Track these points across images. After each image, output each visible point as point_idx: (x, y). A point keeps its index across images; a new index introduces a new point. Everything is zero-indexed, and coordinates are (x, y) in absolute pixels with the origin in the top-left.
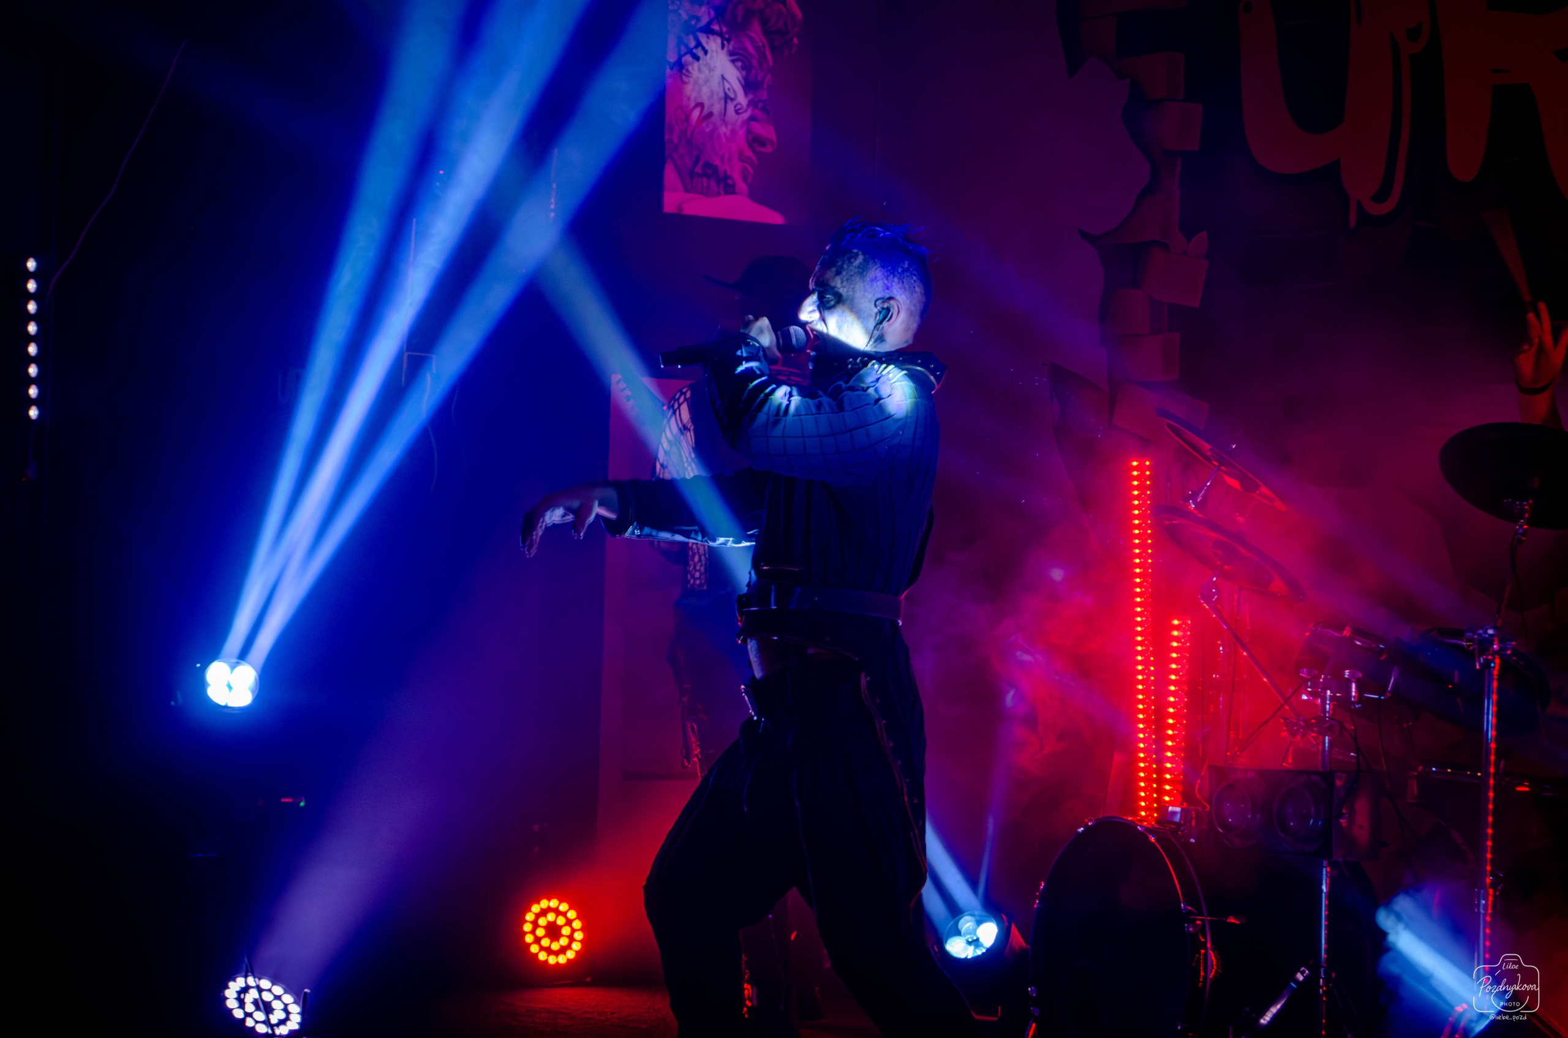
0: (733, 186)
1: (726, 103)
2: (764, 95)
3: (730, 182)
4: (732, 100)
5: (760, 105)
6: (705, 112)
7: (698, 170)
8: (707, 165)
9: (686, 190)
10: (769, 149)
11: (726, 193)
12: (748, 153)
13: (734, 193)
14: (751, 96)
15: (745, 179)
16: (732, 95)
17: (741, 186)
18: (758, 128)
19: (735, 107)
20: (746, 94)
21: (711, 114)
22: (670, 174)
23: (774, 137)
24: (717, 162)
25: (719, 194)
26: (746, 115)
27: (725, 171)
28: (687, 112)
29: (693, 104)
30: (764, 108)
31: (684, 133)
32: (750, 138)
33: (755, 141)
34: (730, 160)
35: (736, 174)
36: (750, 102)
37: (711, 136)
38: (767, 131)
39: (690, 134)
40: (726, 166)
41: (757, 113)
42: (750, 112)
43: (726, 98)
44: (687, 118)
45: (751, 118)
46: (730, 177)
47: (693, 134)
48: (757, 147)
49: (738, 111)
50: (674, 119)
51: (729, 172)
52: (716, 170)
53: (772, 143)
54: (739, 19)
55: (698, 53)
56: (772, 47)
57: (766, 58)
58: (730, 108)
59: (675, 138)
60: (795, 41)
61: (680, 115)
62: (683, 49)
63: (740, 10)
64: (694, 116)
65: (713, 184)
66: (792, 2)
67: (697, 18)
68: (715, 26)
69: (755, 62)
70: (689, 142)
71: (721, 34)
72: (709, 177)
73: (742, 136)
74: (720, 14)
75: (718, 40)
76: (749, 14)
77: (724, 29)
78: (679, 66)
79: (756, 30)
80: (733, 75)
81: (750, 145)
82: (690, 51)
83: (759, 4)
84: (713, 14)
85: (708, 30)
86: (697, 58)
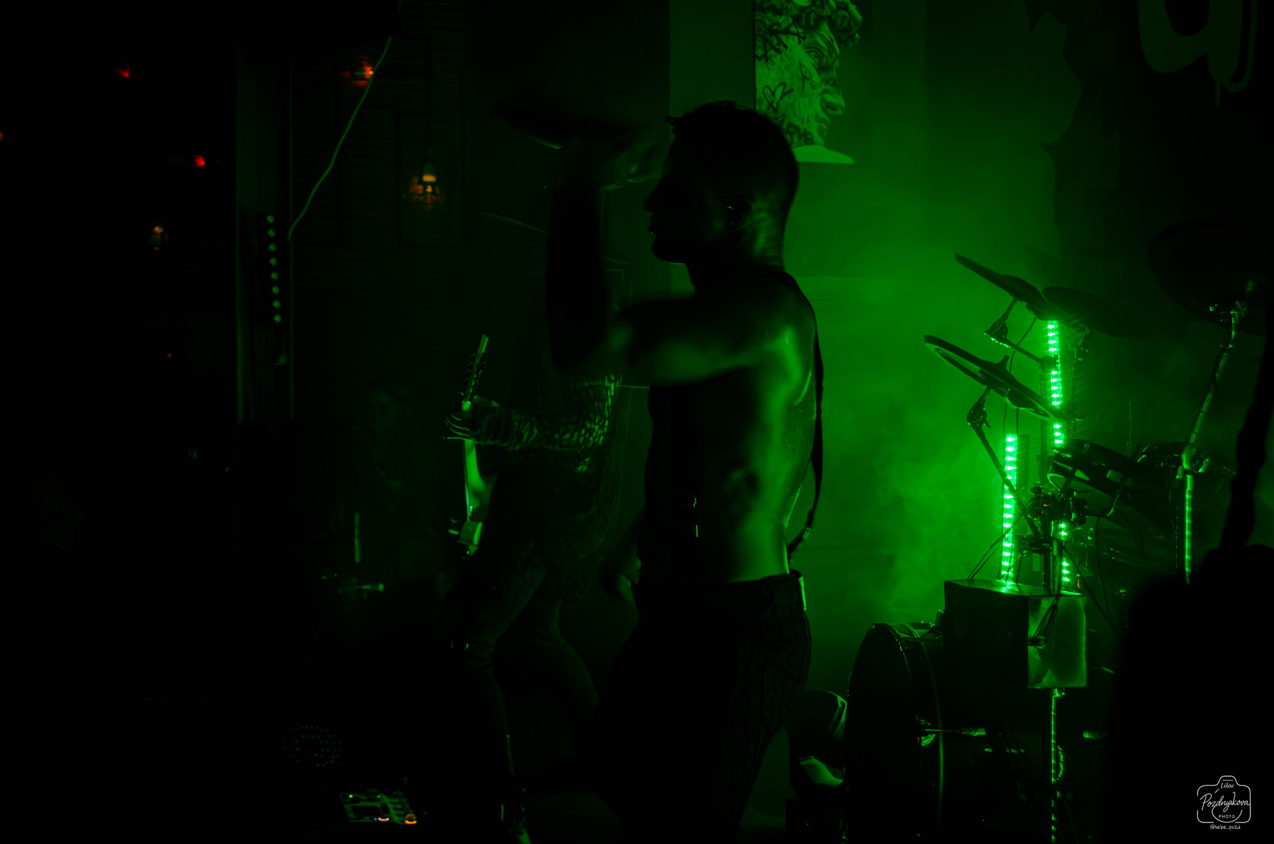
0: (813, 137)
1: (804, 82)
3: (810, 136)
4: (808, 79)
5: (831, 82)
6: (788, 88)
8: (790, 125)
10: (839, 112)
11: (806, 144)
12: (823, 116)
13: (812, 143)
14: (823, 76)
15: (821, 134)
16: (808, 76)
17: (819, 139)
18: (829, 98)
19: (811, 84)
20: (819, 75)
21: (791, 90)
23: (842, 103)
24: (798, 123)
25: (801, 145)
26: (820, 90)
27: (805, 129)
28: (773, 90)
29: (777, 84)
30: (834, 84)
31: (771, 104)
32: (824, 104)
33: (828, 107)
34: (808, 121)
35: (813, 129)
36: (823, 80)
37: (793, 105)
38: (837, 99)
39: (775, 105)
40: (805, 126)
41: (829, 87)
42: (823, 87)
43: (804, 78)
44: (773, 94)
45: (825, 91)
46: (809, 133)
47: (778, 104)
48: (830, 111)
49: (813, 88)
50: (762, 95)
51: (808, 130)
52: (797, 128)
53: (842, 108)
54: (812, 23)
55: (780, 48)
56: (838, 41)
57: (834, 49)
58: (808, 85)
59: (764, 108)
60: (858, 37)
61: (767, 91)
62: (768, 46)
63: (812, 17)
64: (779, 93)
65: (796, 139)
66: (853, 9)
67: (778, 24)
68: (793, 29)
69: (826, 53)
70: (776, 110)
71: (798, 35)
72: (792, 134)
73: (817, 105)
74: (797, 20)
75: (796, 39)
76: (819, 20)
77: (801, 31)
78: (766, 58)
79: (825, 30)
80: (809, 64)
81: (825, 112)
82: (773, 47)
83: (827, 11)
84: (791, 21)
85: (787, 32)
86: (779, 52)
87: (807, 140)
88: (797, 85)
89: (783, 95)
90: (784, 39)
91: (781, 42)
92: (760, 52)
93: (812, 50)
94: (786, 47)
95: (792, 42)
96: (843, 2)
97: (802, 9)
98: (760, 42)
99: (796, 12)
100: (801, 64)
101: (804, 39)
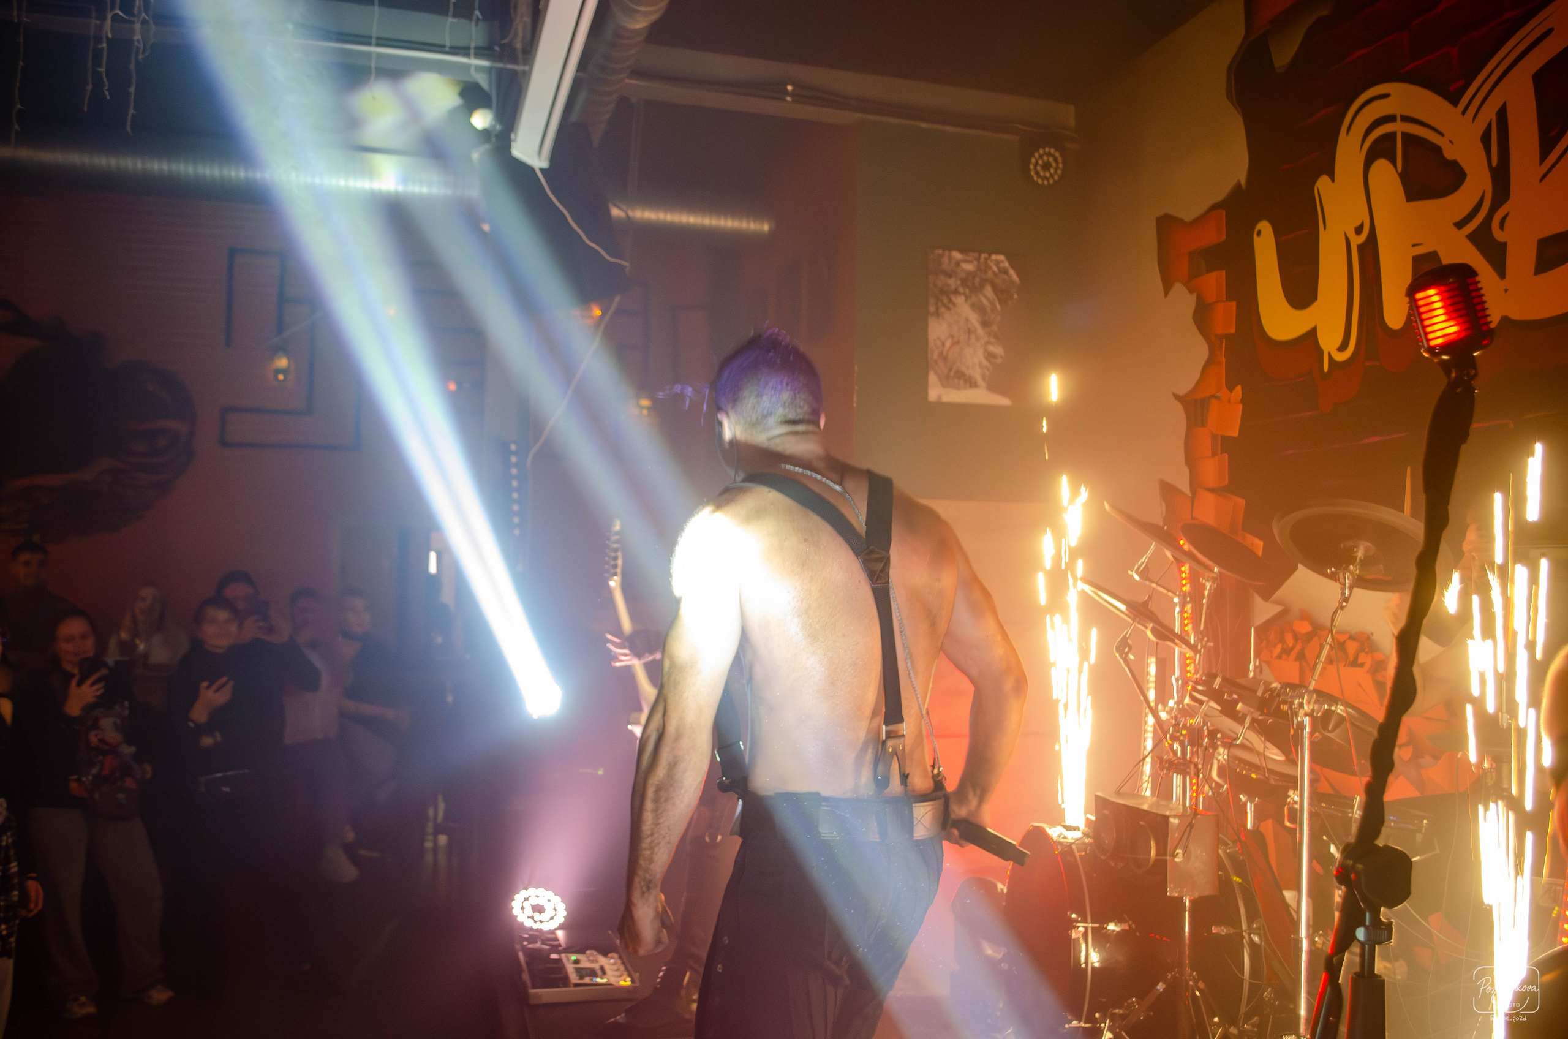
0: (976, 383)
1: (969, 335)
2: (995, 328)
3: (974, 380)
4: (973, 332)
5: (992, 335)
6: (956, 340)
7: (952, 374)
8: (958, 371)
9: (944, 386)
10: (999, 361)
11: (972, 388)
12: (985, 363)
13: (976, 387)
14: (986, 329)
15: (983, 377)
16: (973, 329)
17: (980, 381)
18: (991, 348)
19: (976, 336)
20: (983, 329)
21: (958, 342)
22: (932, 378)
23: (1002, 352)
24: (963, 369)
25: (967, 389)
26: (983, 342)
27: (970, 374)
28: (943, 340)
29: (947, 335)
30: (996, 338)
31: (941, 354)
32: (986, 354)
33: (990, 356)
34: (973, 367)
35: (977, 374)
36: (986, 333)
37: (960, 354)
38: (997, 350)
39: (945, 353)
40: (971, 371)
41: (992, 340)
42: (986, 339)
43: (970, 332)
44: (943, 344)
45: (987, 343)
46: (974, 378)
47: (947, 353)
48: (991, 359)
49: (977, 339)
50: (934, 345)
51: (973, 375)
52: (964, 375)
53: (1001, 357)
54: (977, 285)
55: (950, 306)
56: (1000, 300)
57: (996, 307)
58: (973, 337)
59: (935, 357)
60: (1016, 296)
61: (939, 343)
62: (939, 304)
63: (977, 280)
64: (948, 343)
65: (962, 382)
66: (1012, 272)
67: (948, 285)
68: (961, 290)
69: (988, 309)
70: (945, 359)
71: (964, 294)
72: (959, 378)
73: (980, 353)
74: (964, 283)
75: (963, 298)
76: (983, 282)
77: (967, 291)
78: (937, 314)
79: (989, 291)
80: (974, 318)
81: (987, 358)
82: (944, 305)
83: (990, 274)
84: (959, 282)
85: (956, 292)
86: (949, 309)
87: (971, 383)
88: (963, 337)
89: (953, 344)
90: (952, 297)
91: (950, 301)
92: (932, 309)
93: (978, 308)
94: (954, 305)
95: (960, 300)
96: (1004, 268)
97: (968, 273)
98: (932, 301)
99: (963, 275)
100: (967, 320)
101: (970, 297)
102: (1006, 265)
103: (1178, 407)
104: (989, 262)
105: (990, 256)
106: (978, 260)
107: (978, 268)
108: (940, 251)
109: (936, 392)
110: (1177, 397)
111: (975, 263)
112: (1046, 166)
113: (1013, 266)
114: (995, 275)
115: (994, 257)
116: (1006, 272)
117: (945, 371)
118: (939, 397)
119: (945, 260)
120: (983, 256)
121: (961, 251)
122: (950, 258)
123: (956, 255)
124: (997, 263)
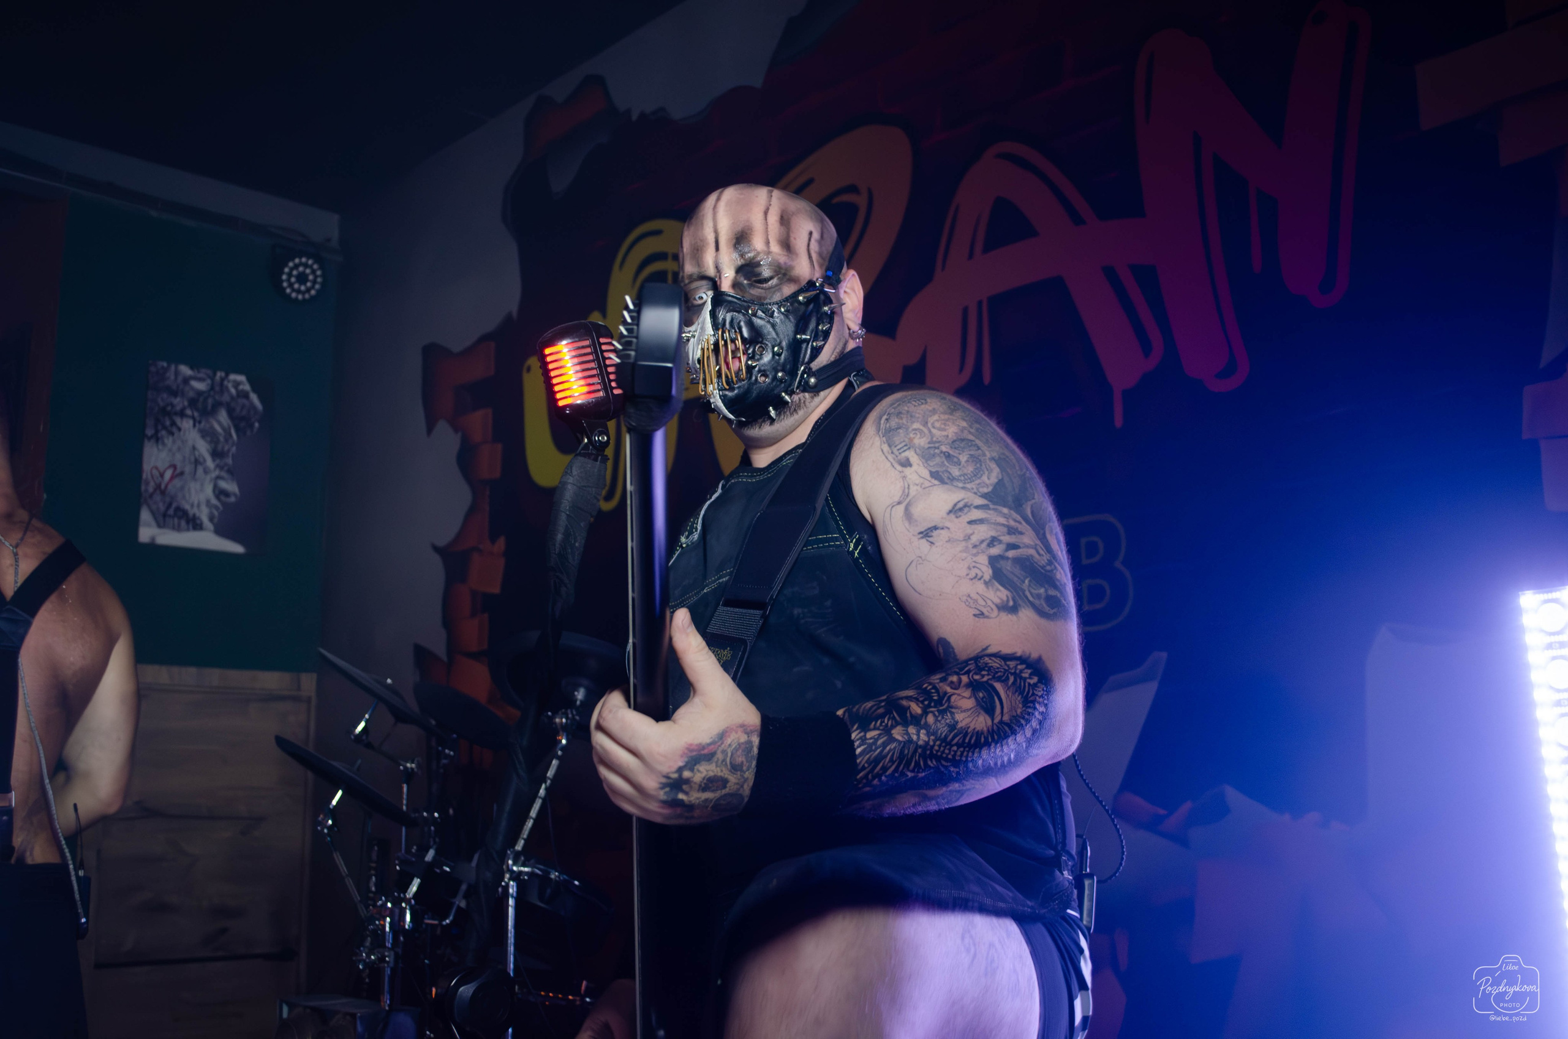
0: (200, 524)
1: (196, 466)
3: (198, 521)
4: (201, 464)
5: (226, 468)
6: (178, 471)
7: (171, 512)
8: (178, 509)
9: (159, 526)
10: (232, 499)
11: (195, 529)
12: (214, 501)
13: (201, 529)
14: (218, 461)
15: (211, 519)
16: (201, 460)
17: (206, 523)
18: (223, 484)
19: (204, 469)
20: (214, 460)
21: (182, 473)
22: (145, 515)
23: (237, 491)
24: (187, 507)
25: (188, 530)
26: (214, 475)
27: (195, 514)
28: (162, 470)
29: (167, 465)
30: (229, 471)
31: (158, 486)
32: (217, 492)
33: (220, 493)
34: (199, 506)
35: (204, 516)
36: (217, 466)
37: (182, 488)
38: (230, 486)
39: (163, 486)
40: (195, 510)
41: (223, 474)
42: (217, 473)
43: (197, 462)
44: (162, 475)
45: (218, 477)
46: (199, 518)
47: (166, 487)
48: (223, 498)
49: (206, 472)
50: (149, 477)
51: (198, 514)
52: (186, 514)
53: (235, 495)
54: (209, 407)
55: (173, 429)
56: (237, 430)
57: (231, 435)
58: (200, 470)
59: (151, 490)
60: (257, 425)
61: (155, 472)
62: (160, 427)
63: (210, 401)
64: (168, 474)
65: (183, 523)
66: (254, 397)
67: (172, 405)
68: (189, 412)
69: (222, 439)
70: (163, 493)
71: (193, 418)
72: (180, 518)
73: (209, 490)
74: (193, 403)
75: (191, 422)
76: (217, 405)
77: (196, 414)
78: (157, 439)
79: (223, 416)
80: (203, 448)
81: (217, 497)
82: (165, 428)
83: (226, 398)
84: (186, 403)
85: (182, 414)
86: (172, 434)
87: (195, 524)
88: (188, 469)
89: (172, 478)
90: (178, 420)
91: (173, 424)
92: (149, 432)
93: (208, 434)
94: (180, 429)
95: (186, 424)
96: (243, 391)
97: (200, 393)
98: (150, 422)
99: (191, 394)
100: (194, 448)
101: (200, 422)
102: (247, 387)
103: (437, 561)
104: (226, 383)
105: (227, 375)
106: (213, 379)
107: (212, 388)
108: (165, 364)
109: (148, 532)
110: (436, 549)
111: (209, 381)
112: (302, 279)
113: (254, 390)
114: (232, 398)
115: (233, 377)
116: (246, 395)
117: (162, 507)
118: (153, 539)
119: (171, 374)
120: (220, 374)
121: (192, 368)
122: (177, 373)
123: (185, 370)
124: (237, 384)
